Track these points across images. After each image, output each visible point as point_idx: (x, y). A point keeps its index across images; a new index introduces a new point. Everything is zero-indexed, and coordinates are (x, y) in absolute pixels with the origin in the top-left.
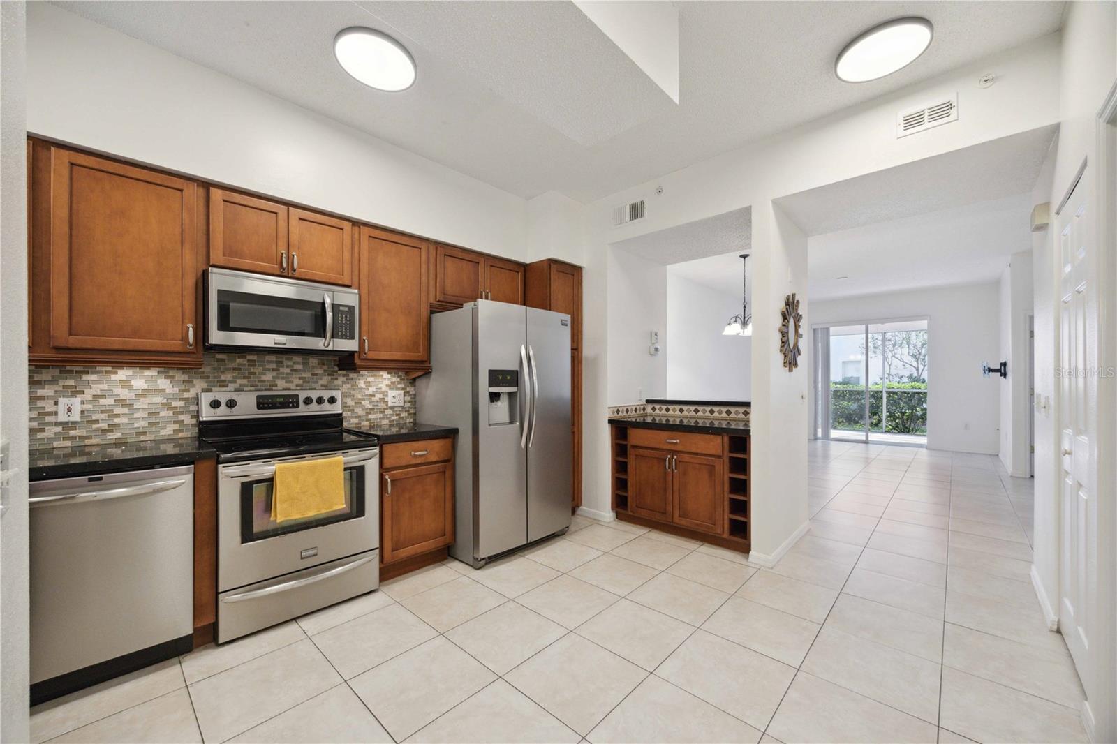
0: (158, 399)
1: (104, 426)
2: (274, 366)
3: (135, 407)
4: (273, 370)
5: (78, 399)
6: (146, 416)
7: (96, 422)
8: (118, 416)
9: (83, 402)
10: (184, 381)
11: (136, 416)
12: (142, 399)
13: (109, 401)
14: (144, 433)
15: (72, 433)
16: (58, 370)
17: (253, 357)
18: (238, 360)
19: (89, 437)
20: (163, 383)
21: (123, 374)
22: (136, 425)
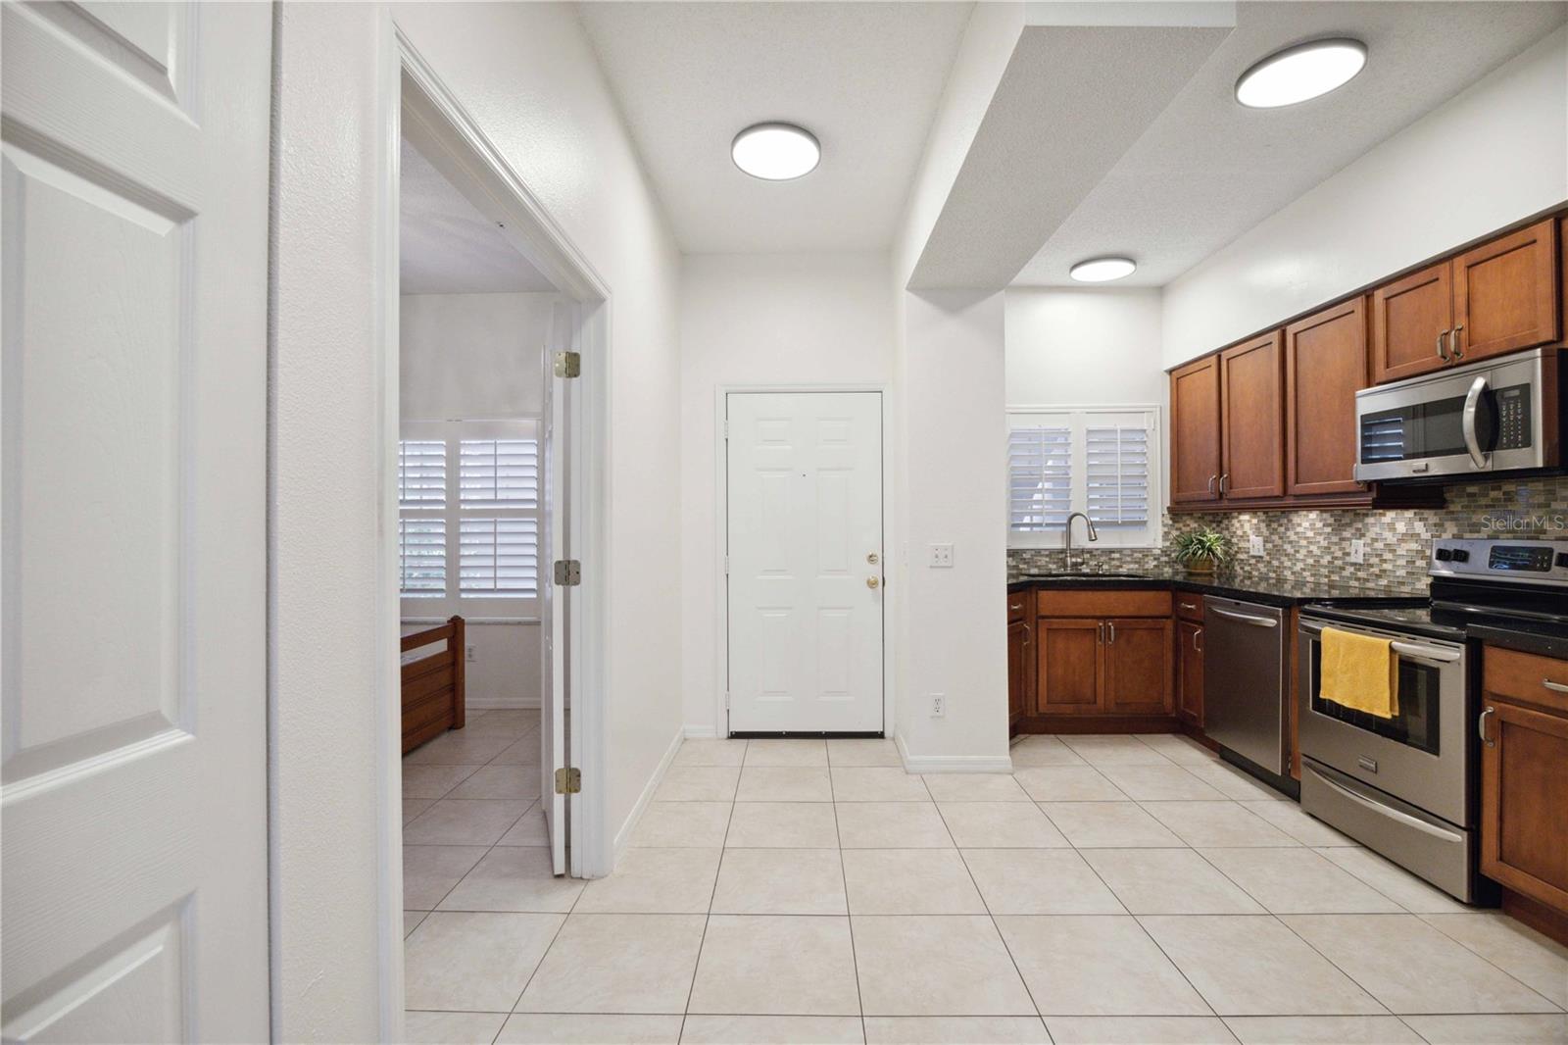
0: (1414, 546)
1: (1376, 570)
2: (1541, 499)
3: (1398, 553)
4: (1540, 506)
5: (1362, 542)
6: (1405, 564)
7: (1372, 566)
8: (1385, 561)
9: (1364, 545)
10: (1435, 525)
11: (1398, 563)
12: (1403, 544)
13: (1379, 545)
14: (1403, 583)
15: (1361, 574)
16: (1352, 514)
17: (1509, 487)
18: (1493, 494)
19: (1367, 580)
20: (1419, 527)
21: (1390, 515)
22: (1398, 574)
